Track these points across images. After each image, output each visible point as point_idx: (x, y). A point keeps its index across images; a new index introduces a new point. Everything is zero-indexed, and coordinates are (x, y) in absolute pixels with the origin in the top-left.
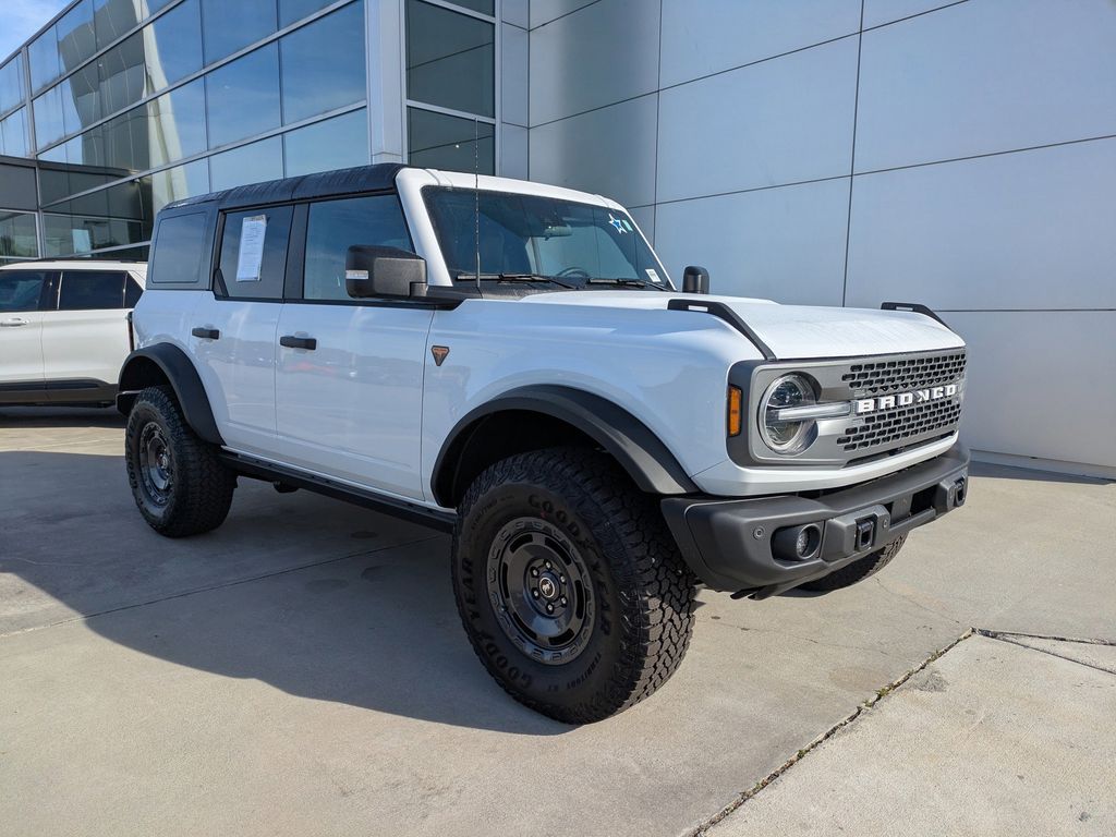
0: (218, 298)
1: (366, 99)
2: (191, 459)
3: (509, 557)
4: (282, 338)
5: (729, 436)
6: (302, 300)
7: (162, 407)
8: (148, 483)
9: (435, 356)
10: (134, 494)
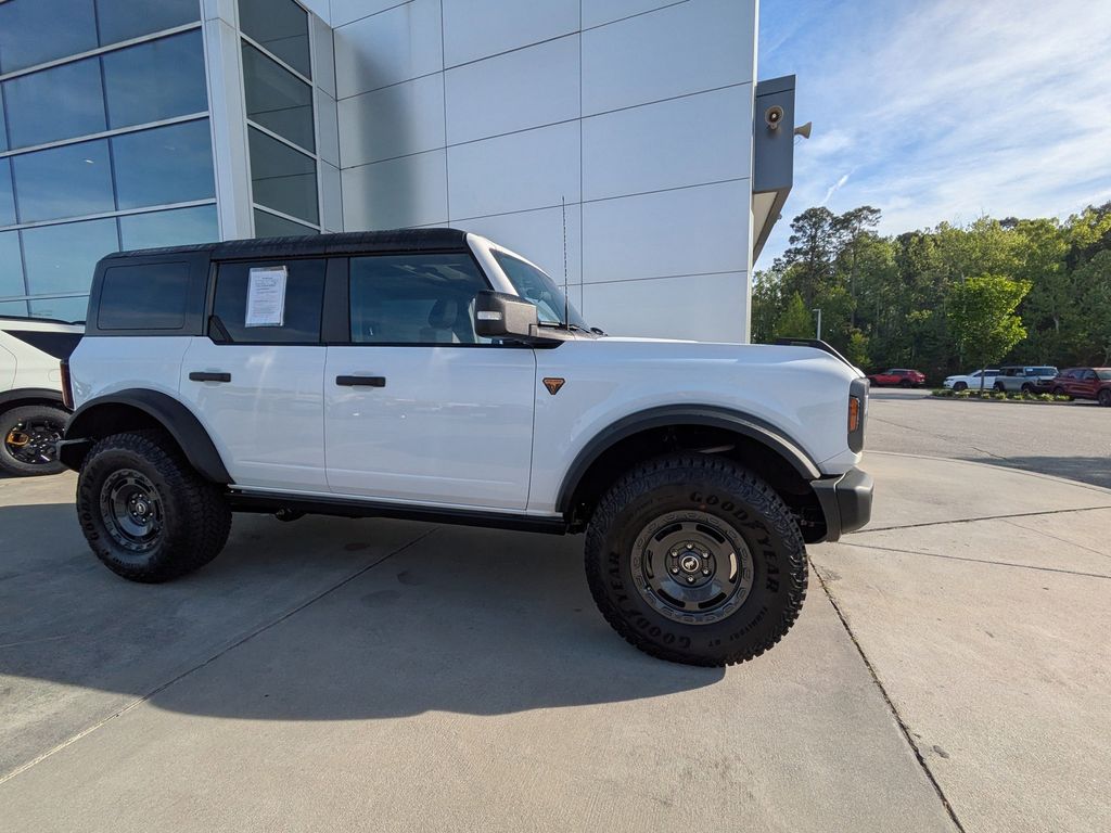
0: (217, 342)
1: (215, 197)
2: (193, 501)
3: (655, 546)
4: (338, 378)
5: (850, 432)
6: (350, 343)
7: (147, 453)
8: (114, 532)
9: (549, 387)
10: (93, 546)
